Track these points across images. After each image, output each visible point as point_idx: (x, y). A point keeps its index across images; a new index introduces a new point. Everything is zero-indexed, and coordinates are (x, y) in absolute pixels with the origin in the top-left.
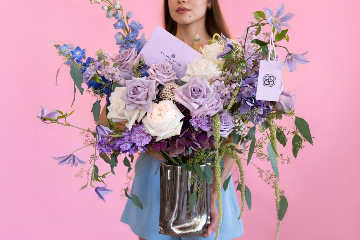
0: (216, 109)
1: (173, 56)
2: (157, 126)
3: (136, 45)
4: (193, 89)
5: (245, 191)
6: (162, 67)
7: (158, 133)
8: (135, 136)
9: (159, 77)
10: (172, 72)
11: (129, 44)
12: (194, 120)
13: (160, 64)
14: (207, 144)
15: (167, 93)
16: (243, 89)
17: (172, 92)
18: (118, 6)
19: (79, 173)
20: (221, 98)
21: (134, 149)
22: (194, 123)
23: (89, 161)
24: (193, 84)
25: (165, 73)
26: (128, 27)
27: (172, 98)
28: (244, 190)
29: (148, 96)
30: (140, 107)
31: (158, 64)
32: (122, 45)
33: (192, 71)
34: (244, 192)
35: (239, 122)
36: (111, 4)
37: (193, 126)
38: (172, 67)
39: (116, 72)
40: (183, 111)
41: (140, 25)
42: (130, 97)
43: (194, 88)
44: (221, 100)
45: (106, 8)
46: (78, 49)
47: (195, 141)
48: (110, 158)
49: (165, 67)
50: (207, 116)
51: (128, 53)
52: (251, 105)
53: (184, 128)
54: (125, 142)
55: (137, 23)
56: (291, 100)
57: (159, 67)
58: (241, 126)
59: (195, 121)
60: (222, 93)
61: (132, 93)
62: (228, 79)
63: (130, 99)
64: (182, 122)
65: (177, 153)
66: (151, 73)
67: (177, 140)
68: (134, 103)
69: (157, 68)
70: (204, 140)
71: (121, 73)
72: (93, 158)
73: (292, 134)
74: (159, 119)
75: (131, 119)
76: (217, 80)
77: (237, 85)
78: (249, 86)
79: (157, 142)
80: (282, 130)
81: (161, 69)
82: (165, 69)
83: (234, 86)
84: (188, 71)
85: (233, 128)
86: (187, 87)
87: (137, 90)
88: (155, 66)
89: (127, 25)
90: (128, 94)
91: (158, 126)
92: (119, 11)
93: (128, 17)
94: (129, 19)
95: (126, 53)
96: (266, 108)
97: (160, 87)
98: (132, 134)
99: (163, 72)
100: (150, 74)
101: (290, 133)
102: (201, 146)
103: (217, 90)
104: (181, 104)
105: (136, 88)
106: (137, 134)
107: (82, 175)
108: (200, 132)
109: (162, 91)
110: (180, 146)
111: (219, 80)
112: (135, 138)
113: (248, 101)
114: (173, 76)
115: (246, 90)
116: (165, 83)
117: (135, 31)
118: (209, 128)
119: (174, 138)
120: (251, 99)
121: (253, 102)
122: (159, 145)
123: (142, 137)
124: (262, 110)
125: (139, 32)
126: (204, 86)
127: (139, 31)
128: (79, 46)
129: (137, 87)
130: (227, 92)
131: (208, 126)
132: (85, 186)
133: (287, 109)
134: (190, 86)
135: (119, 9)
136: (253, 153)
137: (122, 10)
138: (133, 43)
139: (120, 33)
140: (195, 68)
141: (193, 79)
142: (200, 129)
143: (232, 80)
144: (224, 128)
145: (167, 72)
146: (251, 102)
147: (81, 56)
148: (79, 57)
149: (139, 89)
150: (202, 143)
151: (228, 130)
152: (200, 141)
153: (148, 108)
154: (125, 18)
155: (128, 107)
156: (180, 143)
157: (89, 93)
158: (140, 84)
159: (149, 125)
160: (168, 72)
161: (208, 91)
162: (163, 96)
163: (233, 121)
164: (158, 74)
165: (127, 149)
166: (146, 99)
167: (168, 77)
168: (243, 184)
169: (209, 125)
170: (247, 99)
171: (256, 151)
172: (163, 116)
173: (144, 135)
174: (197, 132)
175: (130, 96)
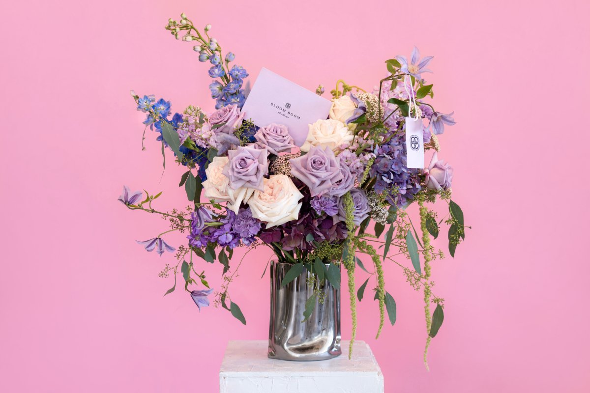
0: (346, 188)
1: (288, 106)
2: (268, 209)
3: (239, 99)
4: (313, 161)
5: (385, 299)
6: (275, 131)
7: (270, 218)
8: (240, 224)
9: (270, 144)
10: (288, 139)
11: (230, 97)
12: (316, 201)
13: (271, 127)
14: (334, 234)
15: (280, 165)
16: (379, 160)
17: (286, 164)
18: (214, 46)
19: (163, 271)
20: (352, 173)
21: (236, 242)
22: (316, 205)
23: (176, 255)
24: (314, 155)
25: (278, 139)
26: (228, 75)
27: (286, 173)
28: (383, 297)
29: (258, 169)
30: (248, 185)
31: (269, 127)
32: (219, 98)
33: (315, 136)
34: (383, 301)
35: (376, 205)
36: (205, 43)
37: (314, 208)
38: (288, 130)
39: (211, 136)
40: (301, 189)
41: (245, 71)
42: (236, 172)
43: (315, 160)
44: (351, 176)
45: (199, 49)
46: (162, 101)
47: (316, 230)
48: (205, 252)
49: (279, 131)
50: (334, 196)
51: (228, 112)
52: (389, 181)
53: (302, 212)
54: (225, 232)
55: (240, 68)
56: (444, 175)
57: (271, 131)
58: (378, 210)
59: (317, 203)
60: (351, 165)
61: (238, 166)
62: (361, 147)
63: (236, 174)
64: (301, 204)
65: (293, 245)
66: (260, 139)
67: (294, 228)
68: (241, 179)
69: (268, 132)
70: (330, 228)
71: (217, 138)
72: (182, 250)
73: (447, 223)
74: (271, 199)
75: (236, 199)
76: (347, 148)
77: (372, 155)
78: (386, 156)
79: (267, 230)
80: (432, 216)
81: (274, 135)
82: (279, 134)
83: (368, 156)
84: (310, 137)
85: (367, 213)
86: (307, 159)
87: (246, 163)
88: (266, 129)
89: (227, 72)
90: (234, 167)
91: (270, 209)
92: (216, 52)
93: (228, 60)
94: (229, 63)
95: (225, 112)
96: (411, 187)
97: (272, 157)
98: (235, 222)
99: (276, 138)
100: (258, 140)
101: (444, 221)
102: (325, 236)
103: (346, 163)
104: (299, 180)
105: (244, 160)
106: (242, 222)
107: (167, 274)
108: (324, 218)
109: (274, 162)
110: (297, 236)
111: (349, 149)
112: (240, 227)
113: (385, 176)
114: (289, 143)
115: (383, 161)
116: (278, 152)
117: (237, 80)
118: (335, 212)
119: (289, 225)
120: (388, 173)
121: (392, 177)
122: (270, 234)
123: (249, 226)
124: (405, 188)
125: (243, 82)
126: (326, 159)
127: (243, 79)
128: (164, 99)
129: (246, 159)
130: (359, 165)
131: (334, 209)
132: (172, 289)
133: (440, 187)
134: (311, 157)
135: (216, 50)
136: (391, 245)
137: (220, 51)
138: (234, 95)
139: (217, 82)
140: (318, 132)
141: (314, 148)
142: (324, 213)
143: (367, 149)
144: (356, 213)
145: (280, 138)
146: (389, 178)
147: (166, 111)
148: (163, 113)
149: (248, 161)
150: (328, 233)
151: (361, 215)
152: (324, 230)
153: (259, 185)
154: (224, 61)
155: (233, 185)
156: (298, 232)
157: (178, 164)
158: (248, 155)
159: (257, 207)
160: (283, 138)
161: (332, 164)
162: (275, 168)
163: (368, 204)
164: (269, 141)
165: (227, 242)
166: (256, 174)
167: (283, 144)
168: (381, 288)
169: (336, 208)
170: (384, 173)
171: (400, 244)
172: (275, 196)
173: (251, 222)
174: (321, 217)
175: (236, 170)
